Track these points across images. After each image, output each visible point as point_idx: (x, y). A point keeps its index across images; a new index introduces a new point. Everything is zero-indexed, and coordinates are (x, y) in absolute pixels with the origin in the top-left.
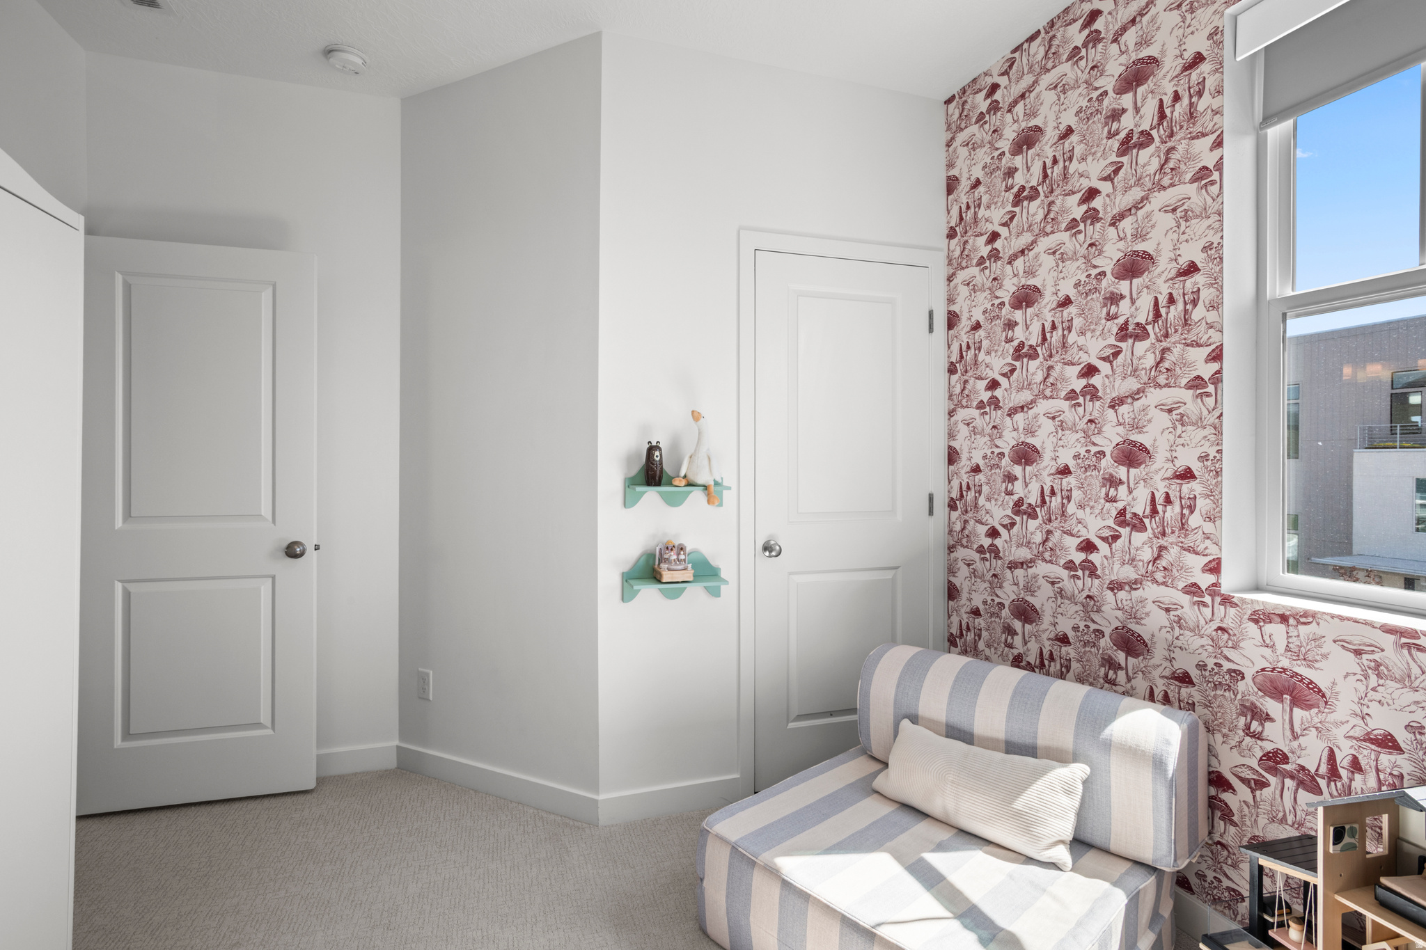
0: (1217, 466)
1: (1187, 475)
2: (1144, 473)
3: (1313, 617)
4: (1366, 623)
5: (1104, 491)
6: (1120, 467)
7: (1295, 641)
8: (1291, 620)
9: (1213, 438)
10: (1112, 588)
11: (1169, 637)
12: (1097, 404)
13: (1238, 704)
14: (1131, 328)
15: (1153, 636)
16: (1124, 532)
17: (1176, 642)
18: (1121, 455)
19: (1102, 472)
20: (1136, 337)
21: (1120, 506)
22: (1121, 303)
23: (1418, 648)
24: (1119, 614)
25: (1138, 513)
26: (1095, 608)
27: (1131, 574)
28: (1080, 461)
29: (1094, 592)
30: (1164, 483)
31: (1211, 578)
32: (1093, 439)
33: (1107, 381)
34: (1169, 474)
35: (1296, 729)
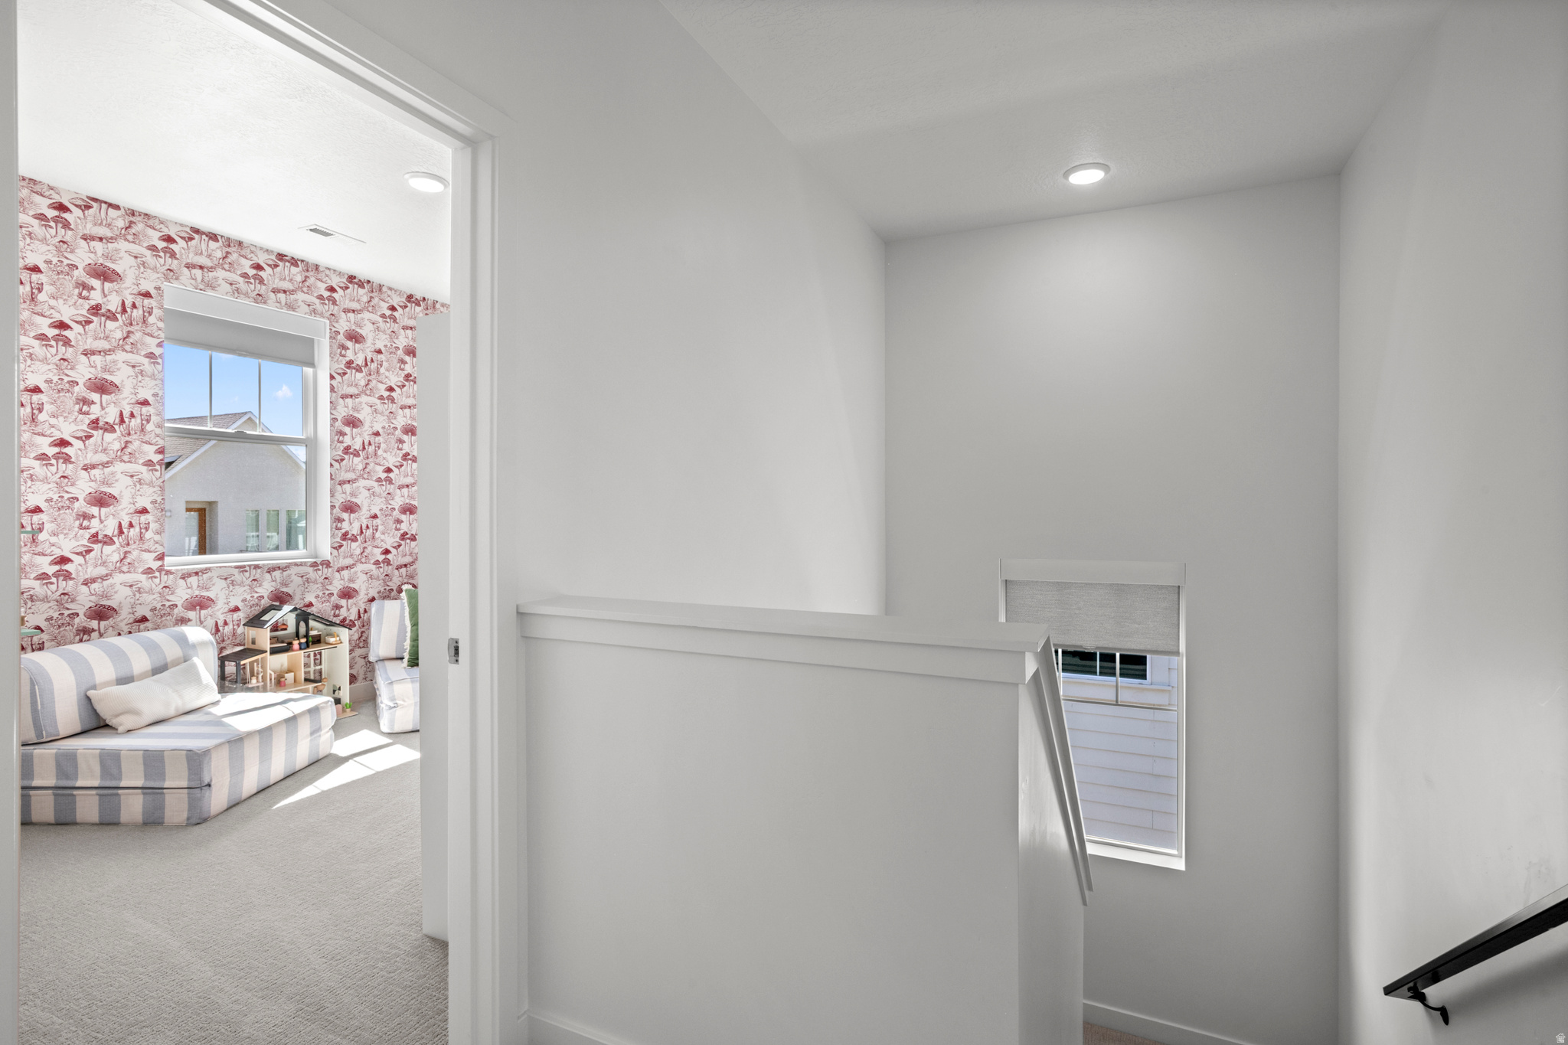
0: (162, 506)
1: (144, 511)
2: (112, 511)
3: (210, 570)
4: (230, 567)
5: (77, 522)
6: (93, 507)
7: (201, 582)
8: (200, 574)
9: (159, 492)
10: (86, 583)
11: (132, 601)
12: (70, 466)
13: (173, 620)
14: (101, 424)
15: (120, 603)
16: (97, 547)
17: (137, 602)
18: (93, 500)
19: (75, 511)
20: (106, 430)
21: (93, 531)
22: (92, 406)
23: (246, 571)
24: (93, 598)
25: (108, 534)
26: (70, 600)
27: (102, 571)
28: (53, 503)
29: (68, 589)
30: (128, 516)
31: (159, 563)
32: (66, 489)
33: (79, 452)
34: (132, 511)
35: (202, 619)
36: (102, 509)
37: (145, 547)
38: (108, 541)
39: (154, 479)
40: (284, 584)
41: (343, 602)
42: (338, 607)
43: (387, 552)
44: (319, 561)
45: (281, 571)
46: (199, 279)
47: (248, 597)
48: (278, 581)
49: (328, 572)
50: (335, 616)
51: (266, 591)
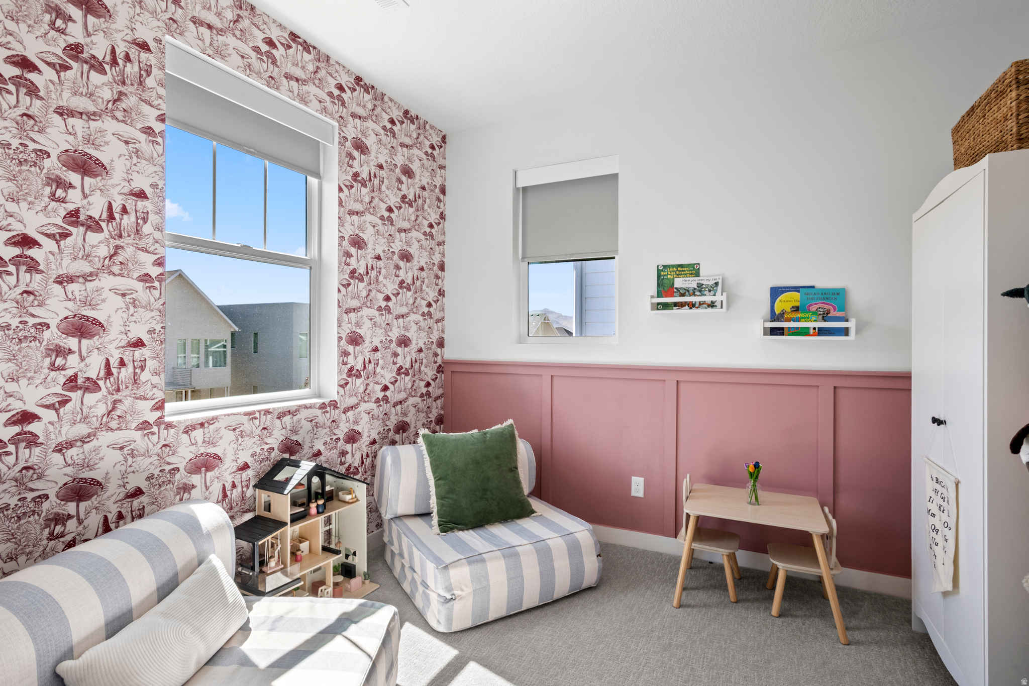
0: (161, 337)
1: (139, 344)
2: (97, 343)
3: (216, 419)
4: (238, 414)
5: (48, 361)
6: (70, 338)
7: (207, 435)
8: (206, 425)
9: (158, 318)
10: (59, 449)
11: (123, 468)
12: (38, 277)
13: (174, 489)
14: (82, 218)
15: (107, 473)
16: (75, 396)
17: (130, 469)
18: (71, 328)
19: (45, 343)
20: (89, 228)
21: (70, 373)
22: (70, 191)
23: (256, 418)
24: (69, 470)
25: (91, 376)
26: (35, 476)
27: (83, 430)
28: (11, 332)
29: (34, 460)
30: (118, 351)
31: (158, 414)
32: (31, 310)
33: (51, 257)
34: (124, 343)
35: (208, 484)
36: (84, 341)
37: (140, 392)
38: (92, 386)
39: (152, 300)
40: (294, 431)
41: (348, 447)
42: (344, 453)
43: (386, 388)
44: (327, 401)
45: (291, 416)
46: (208, 41)
47: (258, 450)
48: (289, 428)
49: (335, 414)
50: (342, 464)
51: (275, 441)
